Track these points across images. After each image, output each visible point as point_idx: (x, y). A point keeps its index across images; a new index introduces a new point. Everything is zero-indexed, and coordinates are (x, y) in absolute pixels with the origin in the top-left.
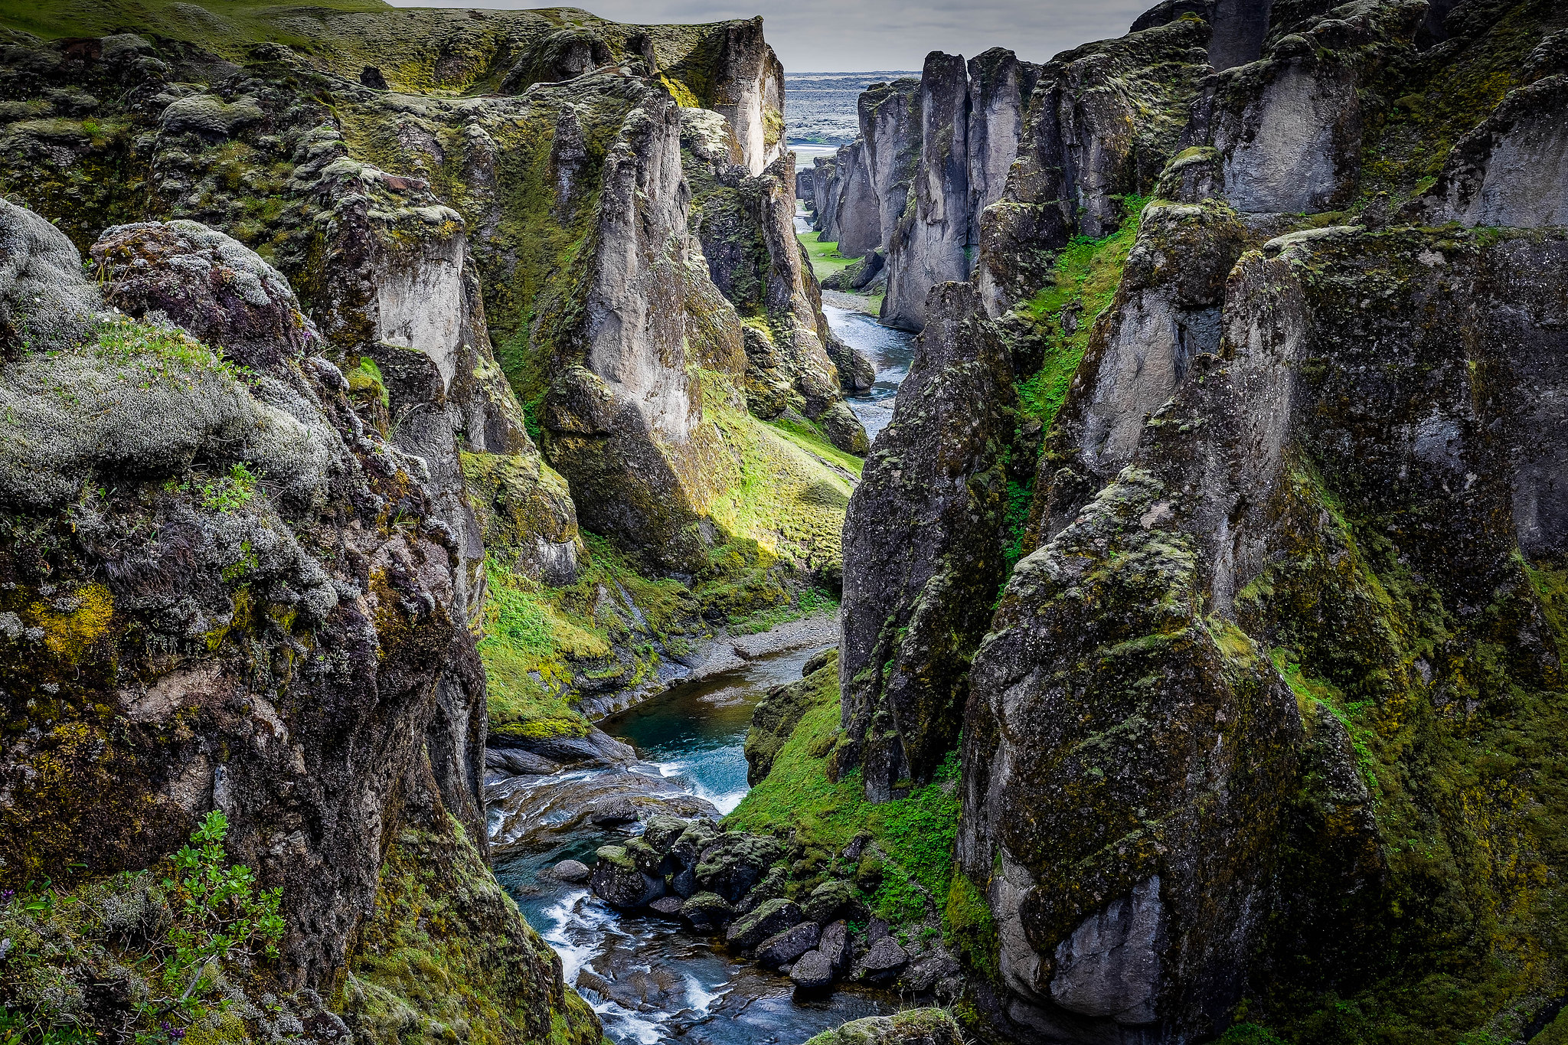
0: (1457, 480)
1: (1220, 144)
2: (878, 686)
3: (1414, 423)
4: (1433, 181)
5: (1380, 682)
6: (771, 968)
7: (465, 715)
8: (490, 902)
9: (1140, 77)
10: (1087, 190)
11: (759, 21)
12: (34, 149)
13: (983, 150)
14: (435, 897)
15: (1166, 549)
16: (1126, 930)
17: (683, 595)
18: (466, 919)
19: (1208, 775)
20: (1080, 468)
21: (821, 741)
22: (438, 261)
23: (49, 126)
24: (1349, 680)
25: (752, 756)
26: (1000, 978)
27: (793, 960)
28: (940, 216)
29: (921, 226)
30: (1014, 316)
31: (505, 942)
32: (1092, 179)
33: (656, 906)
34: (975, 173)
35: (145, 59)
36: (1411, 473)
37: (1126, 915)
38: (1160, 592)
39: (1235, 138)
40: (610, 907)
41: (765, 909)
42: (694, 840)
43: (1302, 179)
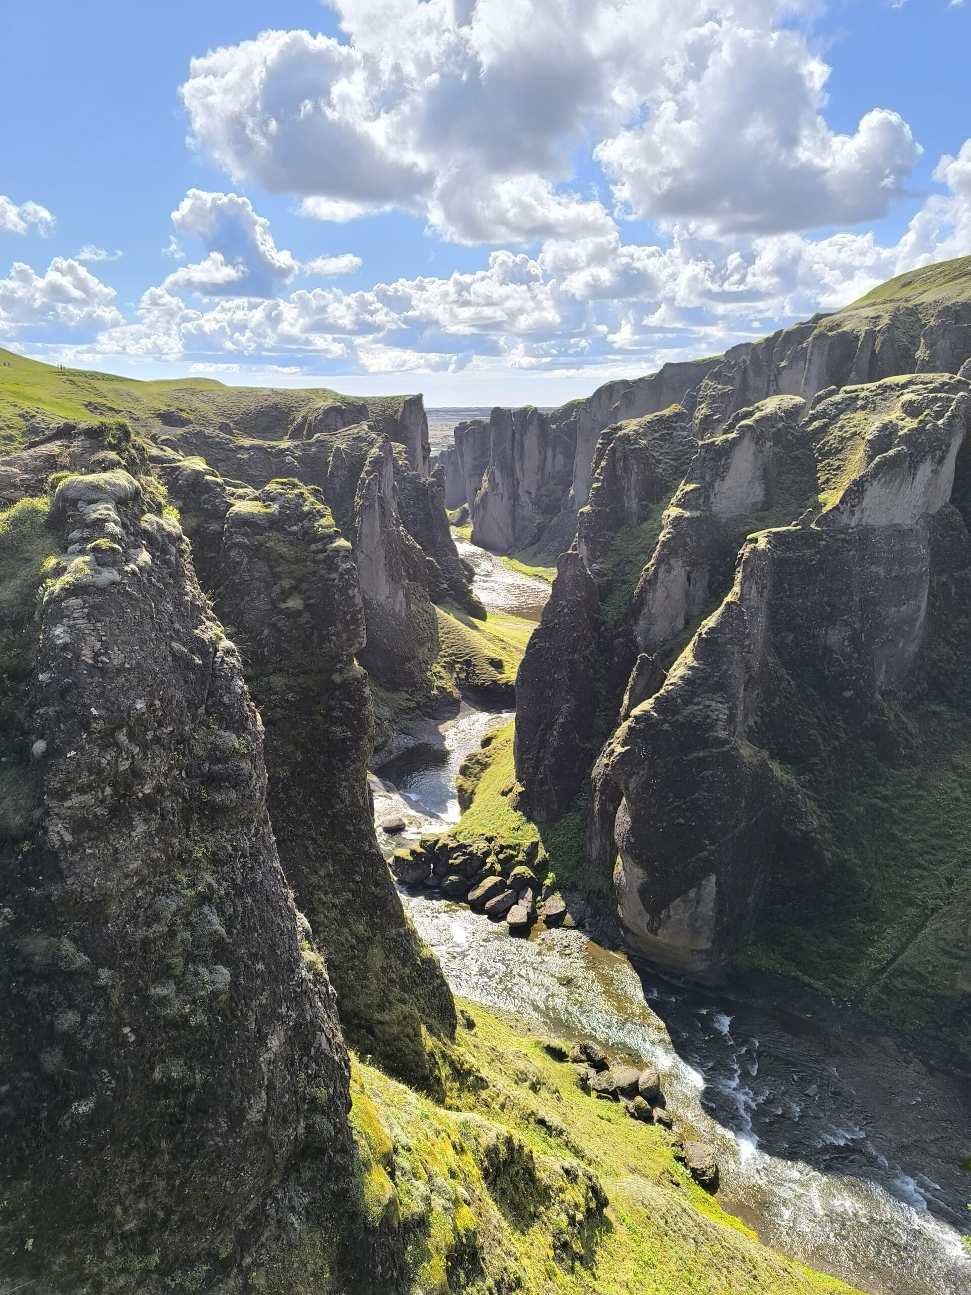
0: (848, 658)
2: (538, 762)
3: (826, 629)
6: (497, 915)
9: (653, 439)
10: (628, 498)
11: (420, 396)
13: (522, 457)
15: (713, 704)
16: (698, 903)
17: (408, 700)
21: (504, 787)
24: (799, 764)
25: (460, 790)
27: (506, 912)
28: (500, 491)
29: (491, 495)
30: (597, 567)
32: (633, 493)
33: (428, 882)
34: (518, 469)
36: (825, 654)
37: (698, 894)
38: (712, 728)
41: (487, 882)
42: (446, 846)
43: (749, 495)
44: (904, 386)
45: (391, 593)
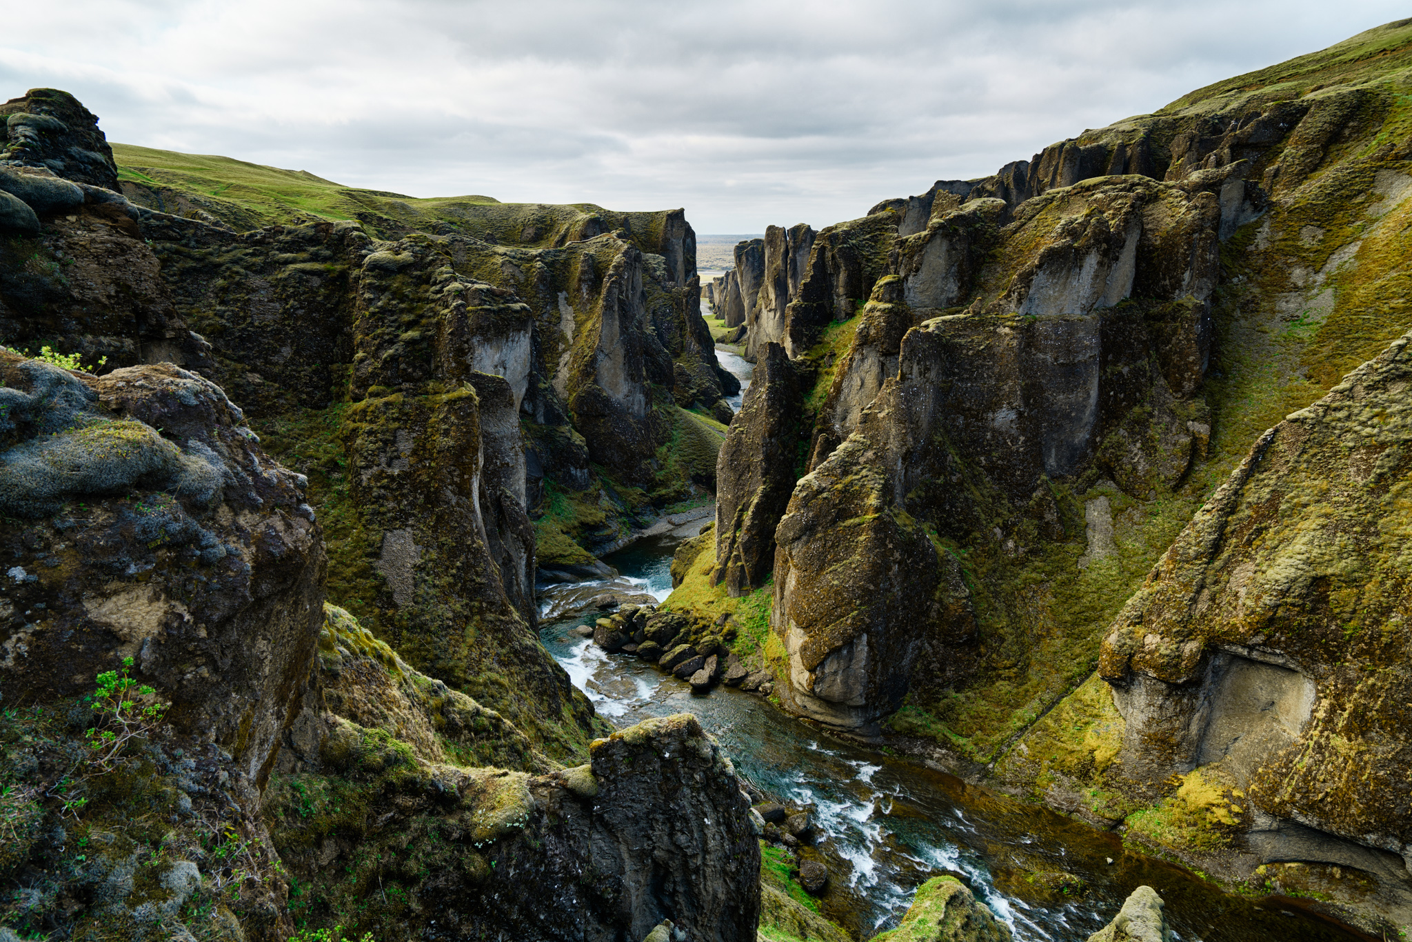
0: (1015, 440)
1: (902, 274)
2: (734, 541)
3: (994, 412)
4: (1005, 293)
5: (976, 538)
6: (682, 677)
7: (525, 556)
8: (531, 649)
10: (838, 296)
11: (682, 211)
12: (300, 278)
14: (502, 647)
15: (870, 474)
16: (850, 660)
17: (643, 495)
18: (518, 658)
19: (891, 584)
20: (833, 433)
21: (707, 567)
22: (519, 331)
23: (308, 266)
24: (961, 538)
25: (674, 574)
26: (791, 683)
27: (691, 675)
28: (773, 307)
29: (764, 311)
30: (801, 358)
31: (538, 668)
32: (841, 290)
33: (625, 648)
35: (355, 233)
36: (993, 436)
37: (851, 652)
39: (910, 270)
40: (603, 648)
41: (678, 649)
42: (643, 616)
43: (943, 291)
44: (1096, 186)
45: (630, 391)
